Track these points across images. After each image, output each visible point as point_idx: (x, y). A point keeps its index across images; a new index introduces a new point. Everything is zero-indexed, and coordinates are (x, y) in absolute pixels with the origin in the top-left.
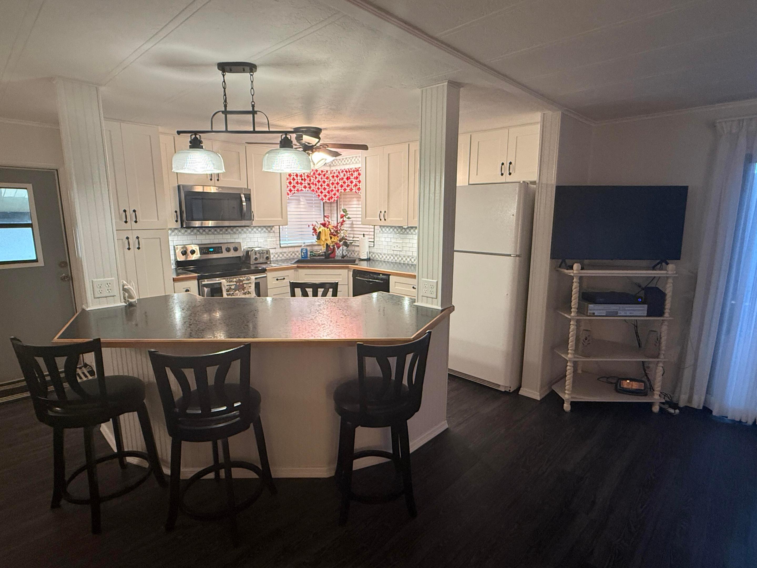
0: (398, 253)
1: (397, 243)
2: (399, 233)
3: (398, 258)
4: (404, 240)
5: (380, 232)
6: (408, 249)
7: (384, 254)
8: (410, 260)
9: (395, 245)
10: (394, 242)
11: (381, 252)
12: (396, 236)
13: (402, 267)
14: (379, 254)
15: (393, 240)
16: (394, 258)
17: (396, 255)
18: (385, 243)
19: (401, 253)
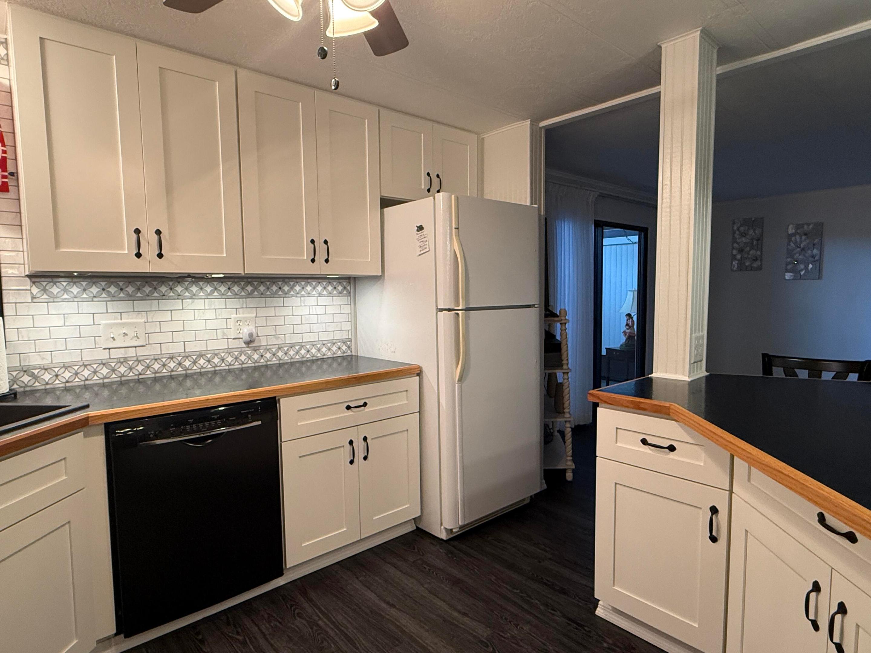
0: (131, 353)
1: (124, 325)
2: (131, 298)
3: (131, 369)
4: (150, 315)
5: (33, 297)
6: (168, 338)
7: (66, 367)
8: (180, 364)
9: (116, 332)
10: (111, 326)
11: (46, 362)
12: (113, 306)
13: (148, 388)
14: (36, 372)
15: (103, 321)
16: (114, 370)
17: (123, 361)
18: (65, 332)
19: (141, 352)
